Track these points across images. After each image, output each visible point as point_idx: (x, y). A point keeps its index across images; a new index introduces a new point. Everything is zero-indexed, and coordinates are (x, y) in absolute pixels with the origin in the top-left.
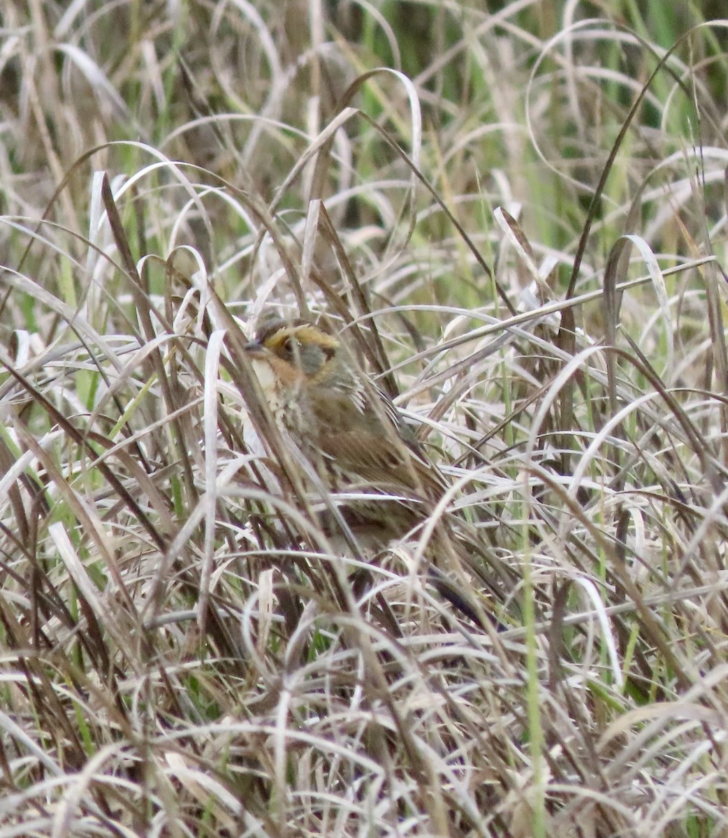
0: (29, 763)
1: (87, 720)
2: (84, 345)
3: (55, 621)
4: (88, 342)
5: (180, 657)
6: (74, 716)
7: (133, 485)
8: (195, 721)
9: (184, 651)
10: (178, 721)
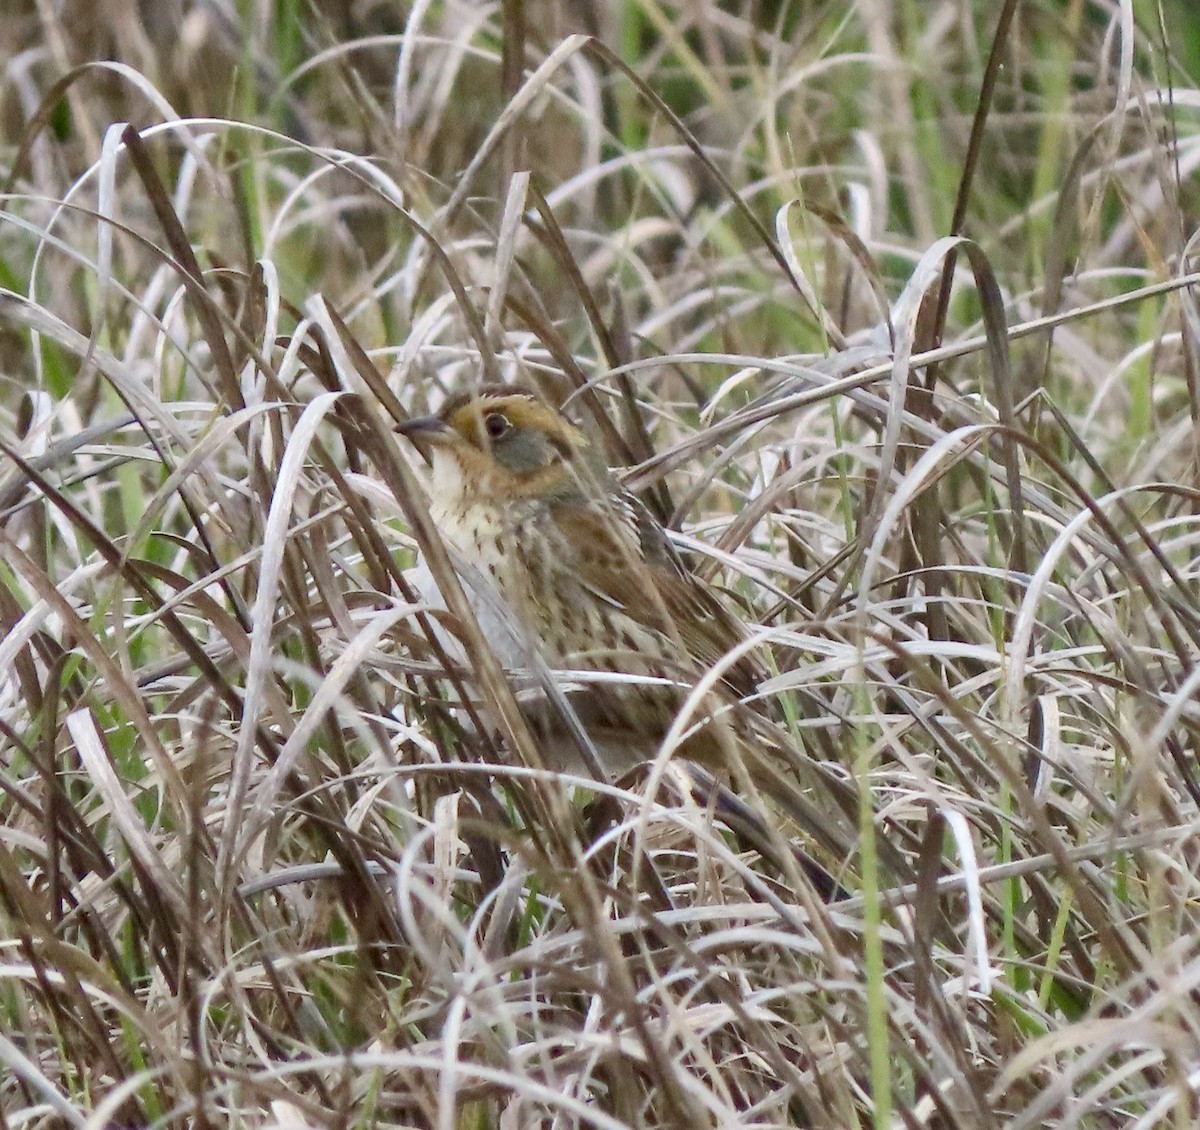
0: (44, 1115)
1: (143, 1045)
2: (137, 420)
3: (92, 881)
4: (143, 413)
5: (302, 940)
6: (121, 1039)
7: (224, 651)
8: (325, 1047)
9: (309, 929)
10: (298, 1047)
